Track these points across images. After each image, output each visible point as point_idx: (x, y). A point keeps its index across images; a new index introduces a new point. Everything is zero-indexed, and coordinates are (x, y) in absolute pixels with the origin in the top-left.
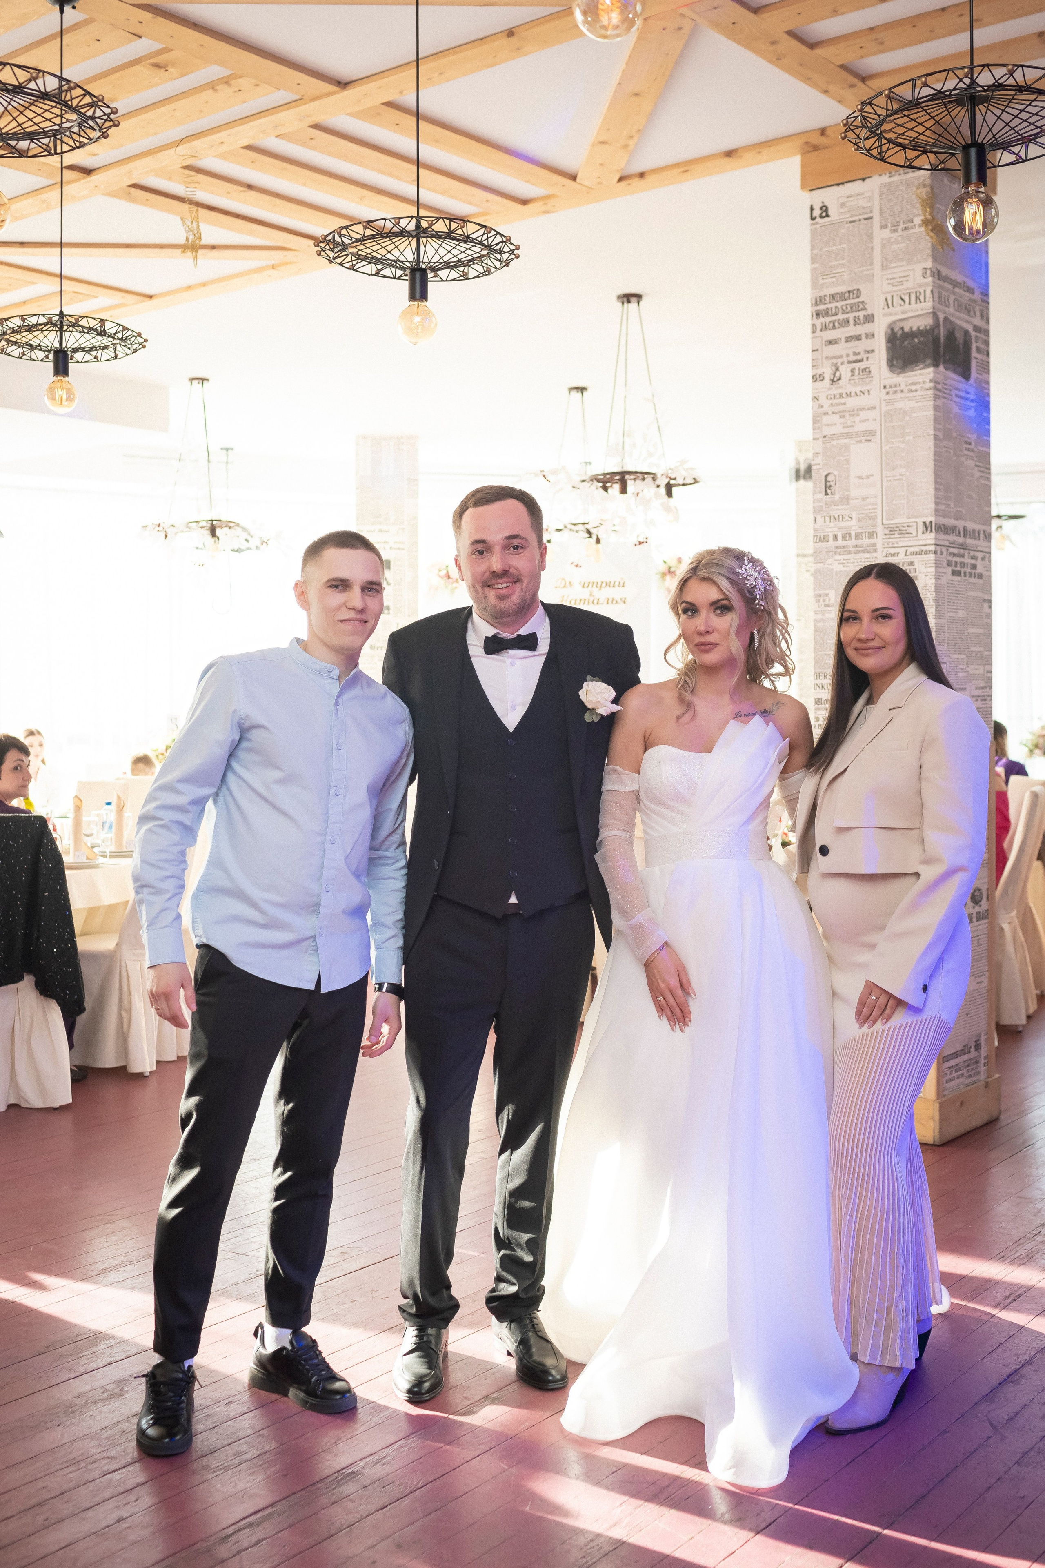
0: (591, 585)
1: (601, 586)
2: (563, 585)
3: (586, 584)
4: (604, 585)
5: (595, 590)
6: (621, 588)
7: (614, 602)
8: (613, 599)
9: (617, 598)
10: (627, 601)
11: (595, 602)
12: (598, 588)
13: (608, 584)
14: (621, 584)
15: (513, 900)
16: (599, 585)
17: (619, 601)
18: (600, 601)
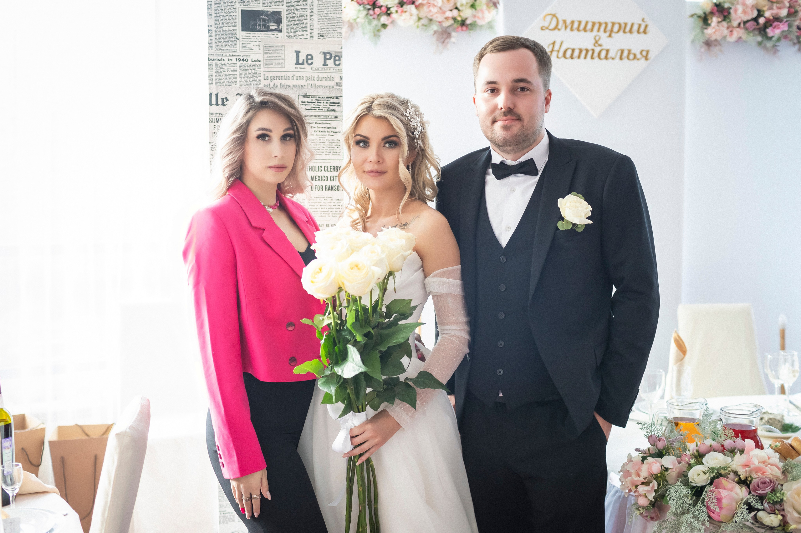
0: (596, 27)
1: (612, 31)
2: (553, 25)
3: (589, 26)
4: (616, 28)
5: (603, 36)
6: (642, 35)
7: (631, 57)
8: (629, 51)
9: (636, 50)
10: (650, 55)
11: (603, 55)
12: (607, 34)
13: (623, 28)
14: (642, 29)
15: (501, 395)
16: (609, 27)
17: (639, 56)
18: (611, 54)
